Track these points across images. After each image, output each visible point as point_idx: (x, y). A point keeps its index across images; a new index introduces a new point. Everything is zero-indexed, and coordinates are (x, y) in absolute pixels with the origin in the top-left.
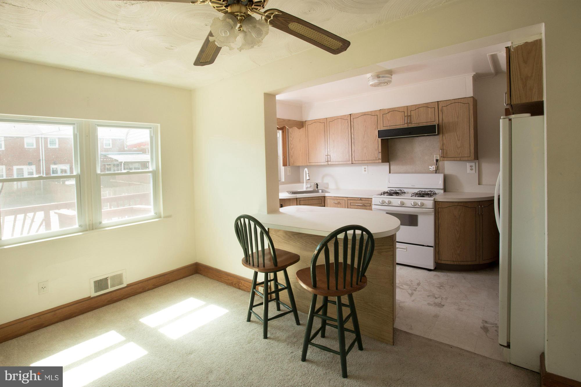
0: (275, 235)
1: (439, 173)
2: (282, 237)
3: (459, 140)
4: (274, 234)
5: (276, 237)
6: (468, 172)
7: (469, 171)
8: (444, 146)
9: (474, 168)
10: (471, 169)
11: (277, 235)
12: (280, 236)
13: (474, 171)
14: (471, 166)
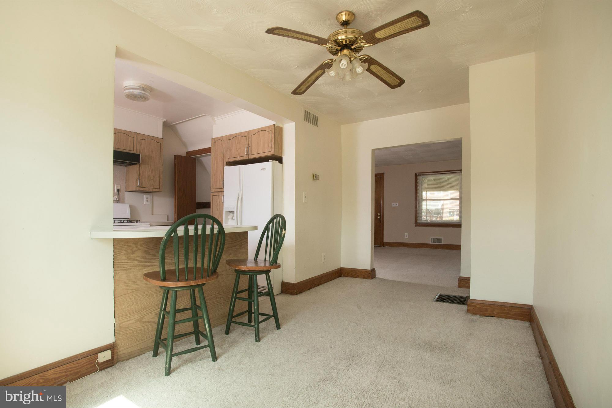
0: (126, 259)
1: (119, 203)
2: (140, 259)
3: (152, 173)
4: (124, 259)
5: (129, 261)
6: (144, 204)
7: (145, 202)
8: (140, 176)
9: (149, 200)
10: (147, 201)
11: (130, 259)
12: (137, 258)
13: (148, 203)
14: (147, 198)
